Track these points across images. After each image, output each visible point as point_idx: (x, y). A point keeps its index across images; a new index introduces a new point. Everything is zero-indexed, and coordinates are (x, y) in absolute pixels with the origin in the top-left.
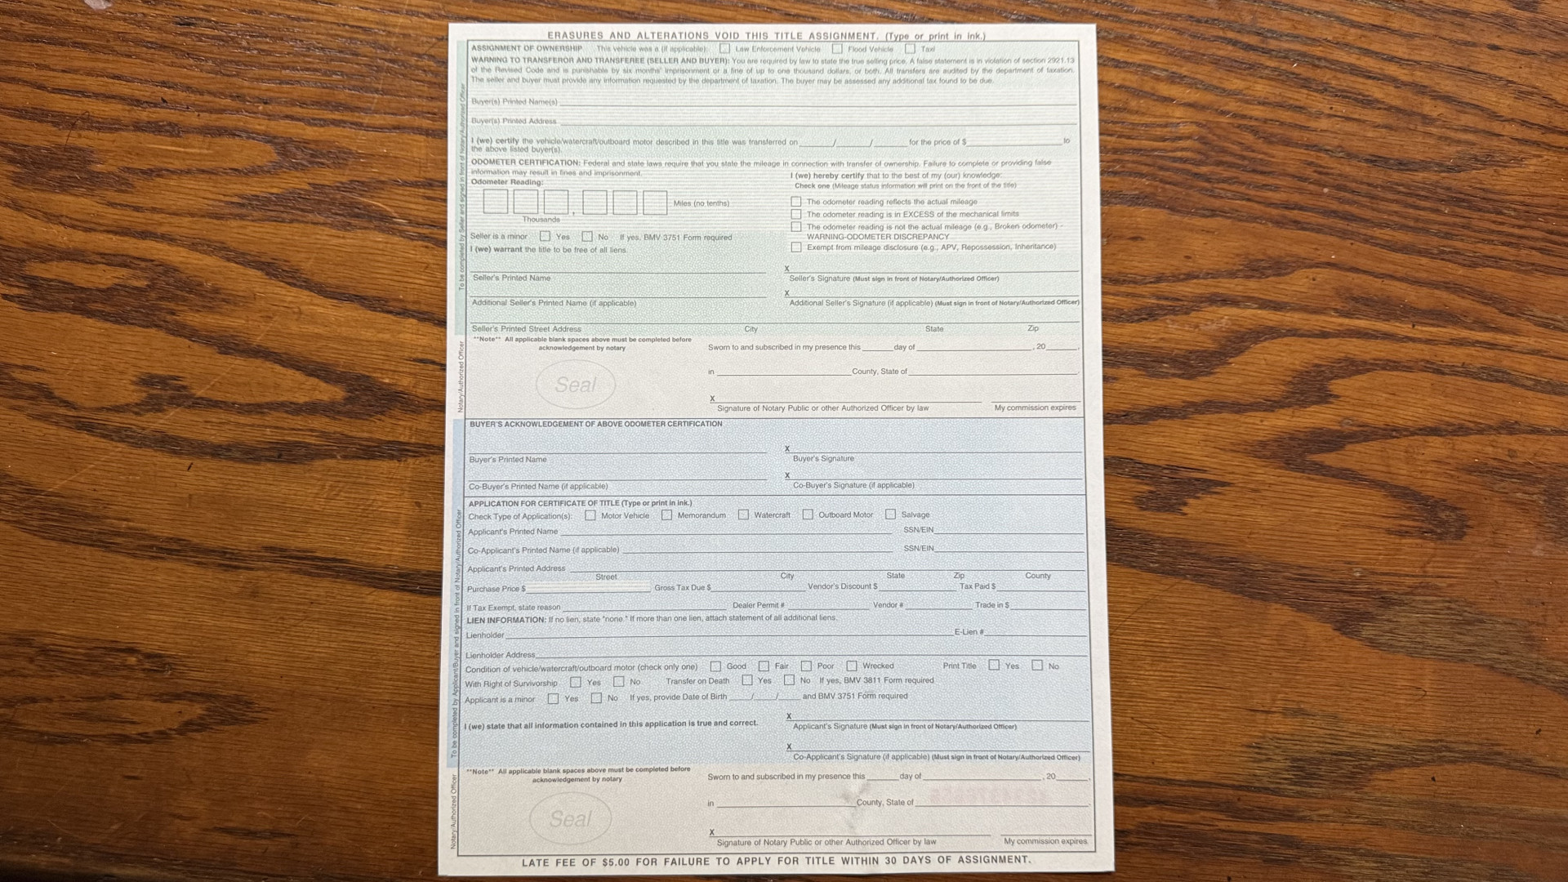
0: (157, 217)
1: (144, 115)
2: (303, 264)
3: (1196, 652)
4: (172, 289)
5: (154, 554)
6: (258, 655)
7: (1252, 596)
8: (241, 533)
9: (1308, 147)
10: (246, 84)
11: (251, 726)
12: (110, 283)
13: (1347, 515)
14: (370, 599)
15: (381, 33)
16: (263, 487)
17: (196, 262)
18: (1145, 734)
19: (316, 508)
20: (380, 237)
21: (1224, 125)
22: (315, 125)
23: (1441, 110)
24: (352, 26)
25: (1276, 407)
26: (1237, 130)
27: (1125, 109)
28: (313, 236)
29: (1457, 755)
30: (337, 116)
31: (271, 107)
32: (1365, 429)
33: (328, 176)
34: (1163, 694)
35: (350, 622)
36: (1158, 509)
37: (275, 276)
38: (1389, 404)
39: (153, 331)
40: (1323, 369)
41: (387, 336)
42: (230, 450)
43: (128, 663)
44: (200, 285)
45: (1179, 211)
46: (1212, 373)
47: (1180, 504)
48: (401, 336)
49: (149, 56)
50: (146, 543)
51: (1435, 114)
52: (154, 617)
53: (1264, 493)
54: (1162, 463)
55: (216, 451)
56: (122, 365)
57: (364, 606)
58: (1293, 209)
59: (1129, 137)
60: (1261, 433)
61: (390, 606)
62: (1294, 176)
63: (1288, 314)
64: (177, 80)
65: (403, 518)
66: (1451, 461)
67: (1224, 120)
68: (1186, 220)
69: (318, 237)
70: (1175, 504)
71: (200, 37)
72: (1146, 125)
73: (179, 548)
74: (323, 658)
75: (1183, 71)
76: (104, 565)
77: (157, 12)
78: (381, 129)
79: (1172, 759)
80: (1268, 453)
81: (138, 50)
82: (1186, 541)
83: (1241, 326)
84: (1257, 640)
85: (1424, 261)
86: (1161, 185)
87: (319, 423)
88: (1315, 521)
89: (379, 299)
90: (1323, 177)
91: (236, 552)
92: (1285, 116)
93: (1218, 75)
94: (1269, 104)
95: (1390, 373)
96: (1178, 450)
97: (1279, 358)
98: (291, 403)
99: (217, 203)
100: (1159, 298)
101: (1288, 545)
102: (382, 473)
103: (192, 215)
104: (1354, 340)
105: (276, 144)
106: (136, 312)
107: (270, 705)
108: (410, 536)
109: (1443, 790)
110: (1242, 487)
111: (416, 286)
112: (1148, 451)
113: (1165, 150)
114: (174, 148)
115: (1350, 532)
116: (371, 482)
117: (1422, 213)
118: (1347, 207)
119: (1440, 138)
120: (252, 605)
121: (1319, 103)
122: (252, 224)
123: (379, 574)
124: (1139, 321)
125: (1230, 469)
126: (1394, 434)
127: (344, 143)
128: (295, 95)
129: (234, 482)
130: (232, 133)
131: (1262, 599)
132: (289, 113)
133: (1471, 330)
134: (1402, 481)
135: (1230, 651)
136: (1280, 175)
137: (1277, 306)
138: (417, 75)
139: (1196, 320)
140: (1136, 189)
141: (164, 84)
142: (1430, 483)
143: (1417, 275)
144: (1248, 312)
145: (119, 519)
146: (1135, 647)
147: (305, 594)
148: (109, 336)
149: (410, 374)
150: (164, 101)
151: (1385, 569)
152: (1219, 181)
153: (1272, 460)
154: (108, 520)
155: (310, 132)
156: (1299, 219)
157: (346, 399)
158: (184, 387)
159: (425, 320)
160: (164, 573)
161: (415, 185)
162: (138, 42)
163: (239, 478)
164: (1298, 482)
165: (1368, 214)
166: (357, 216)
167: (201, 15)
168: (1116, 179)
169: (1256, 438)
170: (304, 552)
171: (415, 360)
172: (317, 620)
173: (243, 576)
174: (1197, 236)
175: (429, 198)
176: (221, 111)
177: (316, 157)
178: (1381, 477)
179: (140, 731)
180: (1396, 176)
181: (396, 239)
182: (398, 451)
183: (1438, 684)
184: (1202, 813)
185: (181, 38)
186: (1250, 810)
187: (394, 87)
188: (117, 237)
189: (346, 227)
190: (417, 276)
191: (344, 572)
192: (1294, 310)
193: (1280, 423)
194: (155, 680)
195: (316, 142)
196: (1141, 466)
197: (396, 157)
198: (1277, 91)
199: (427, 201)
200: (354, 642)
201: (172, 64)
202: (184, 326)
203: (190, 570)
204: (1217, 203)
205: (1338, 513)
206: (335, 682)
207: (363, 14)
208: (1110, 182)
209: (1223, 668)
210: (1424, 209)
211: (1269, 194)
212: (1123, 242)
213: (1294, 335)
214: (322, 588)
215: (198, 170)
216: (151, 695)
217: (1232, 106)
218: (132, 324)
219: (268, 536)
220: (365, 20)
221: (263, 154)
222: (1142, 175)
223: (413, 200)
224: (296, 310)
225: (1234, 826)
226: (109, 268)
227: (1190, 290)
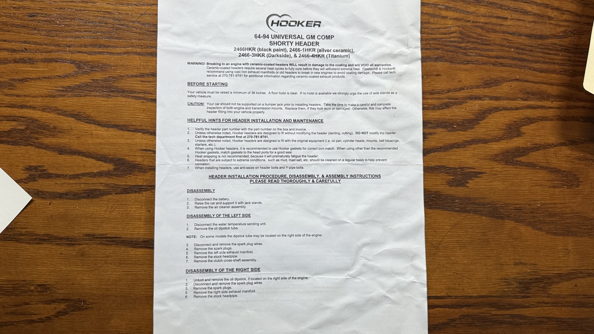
0: (27, 99)
1: (18, 56)
2: (92, 114)
3: (477, 243)
4: (36, 129)
5: (38, 242)
6: (86, 281)
7: (497, 218)
8: (75, 230)
9: (503, 33)
10: (60, 39)
11: (87, 311)
12: (9, 128)
13: (532, 181)
14: (132, 253)
15: (116, 13)
16: (82, 209)
17: (45, 116)
18: (460, 278)
19: (106, 216)
20: (124, 99)
21: (468, 26)
22: (92, 54)
23: (555, 14)
24: (104, 12)
25: (500, 140)
26: (475, 28)
27: (429, 22)
28: (95, 102)
29: (584, 275)
30: (100, 50)
31: (72, 48)
32: (537, 146)
33: (99, 76)
34: (465, 262)
35: (125, 263)
36: (457, 186)
37: (79, 119)
38: (546, 134)
39: (29, 147)
40: (518, 122)
41: (129, 141)
42: (67, 195)
43: (31, 289)
44: (48, 126)
45: (455, 63)
46: (473, 128)
47: (465, 183)
48: (135, 140)
49: (18, 31)
50: (34, 237)
51: (553, 16)
52: (40, 268)
53: (498, 175)
54: (457, 167)
55: (61, 196)
56: (17, 163)
57: (130, 256)
58: (500, 58)
59: (431, 34)
60: (495, 151)
61: (141, 255)
62: (499, 45)
63: (502, 101)
64: (30, 40)
65: (143, 217)
66: (571, 156)
67: (468, 24)
68: (458, 66)
69: (97, 102)
70: (464, 183)
71: (39, 21)
72: (437, 28)
73: (49, 238)
74: (115, 279)
75: (451, 5)
76: (17, 248)
77: (20, 12)
78: (119, 54)
79: (471, 287)
80: (499, 159)
81: (12, 29)
82: (469, 198)
83: (483, 108)
84: (501, 236)
85: (554, 75)
86: (446, 52)
87: (104, 180)
88: (520, 185)
89: (125, 126)
90: (511, 44)
91: (73, 238)
92: (494, 20)
93: (465, 6)
94: (486, 16)
95: (544, 122)
96: (462, 161)
97: (500, 120)
98: (91, 173)
99: (52, 91)
100: (450, 99)
101: (510, 196)
102: (133, 199)
103: (42, 97)
104: (529, 110)
105: (76, 64)
106: (21, 140)
107: (94, 301)
108: (146, 224)
109: (580, 290)
110: (489, 174)
111: (140, 119)
112: (451, 162)
113: (446, 38)
114: (31, 69)
115: (534, 188)
116: (128, 203)
117: (551, 56)
118: (521, 56)
119: (556, 25)
120: (82, 260)
121: (506, 14)
122: (68, 98)
123: (135, 242)
124: (443, 108)
125: (484, 167)
126: (548, 147)
127: (104, 61)
128: (82, 43)
129: (70, 208)
130: (56, 61)
131: (501, 219)
132: (81, 50)
133: (575, 102)
134: (553, 166)
135: (491, 241)
136: (493, 45)
137: (497, 99)
138: (133, 30)
139: (465, 107)
140: (436, 55)
141: (25, 42)
142: (564, 165)
143: (551, 81)
144: (486, 101)
145: (22, 228)
146: (452, 243)
147: (104, 253)
148: (10, 151)
149: (141, 156)
150: (26, 49)
151: (549, 202)
152: (469, 49)
153: (500, 162)
154: (17, 229)
155: (89, 58)
156: (502, 62)
157: (115, 170)
158: (45, 170)
159: (145, 133)
160: (44, 249)
161: (136, 76)
162: (13, 25)
163: (72, 206)
164: (512, 170)
165: (530, 58)
166: (113, 91)
167: (39, 12)
168: (428, 51)
169: (493, 153)
170: (103, 235)
171: (142, 150)
172: (111, 263)
173: (77, 248)
174: (462, 72)
175: (142, 81)
176: (51, 52)
177: (93, 68)
178: (544, 165)
179: (39, 317)
180: (540, 42)
181: (130, 100)
182: (139, 189)
183: (575, 247)
184: (485, 309)
185: (31, 22)
186: (504, 305)
187: (123, 36)
188: (10, 109)
189: (108, 96)
190: (140, 115)
191: (120, 242)
192: (503, 99)
193: (502, 146)
194: (43, 295)
195: (92, 62)
196: (448, 168)
197: (127, 65)
198: (489, 11)
199: (142, 83)
200: (127, 271)
201: (28, 33)
202: (42, 144)
203: (54, 247)
204: (469, 58)
205: (529, 181)
206: (120, 289)
207: (108, 6)
208: (425, 53)
209: (488, 249)
210: (551, 54)
211: (490, 53)
212: (433, 77)
213: (505, 110)
214: (111, 249)
215: (43, 77)
216: (42, 302)
217: (471, 18)
218: (20, 145)
219: (86, 230)
220: (109, 9)
221: (70, 69)
222: (438, 49)
223: (136, 83)
224: (90, 133)
225: (498, 312)
226: (8, 122)
227: (462, 95)
